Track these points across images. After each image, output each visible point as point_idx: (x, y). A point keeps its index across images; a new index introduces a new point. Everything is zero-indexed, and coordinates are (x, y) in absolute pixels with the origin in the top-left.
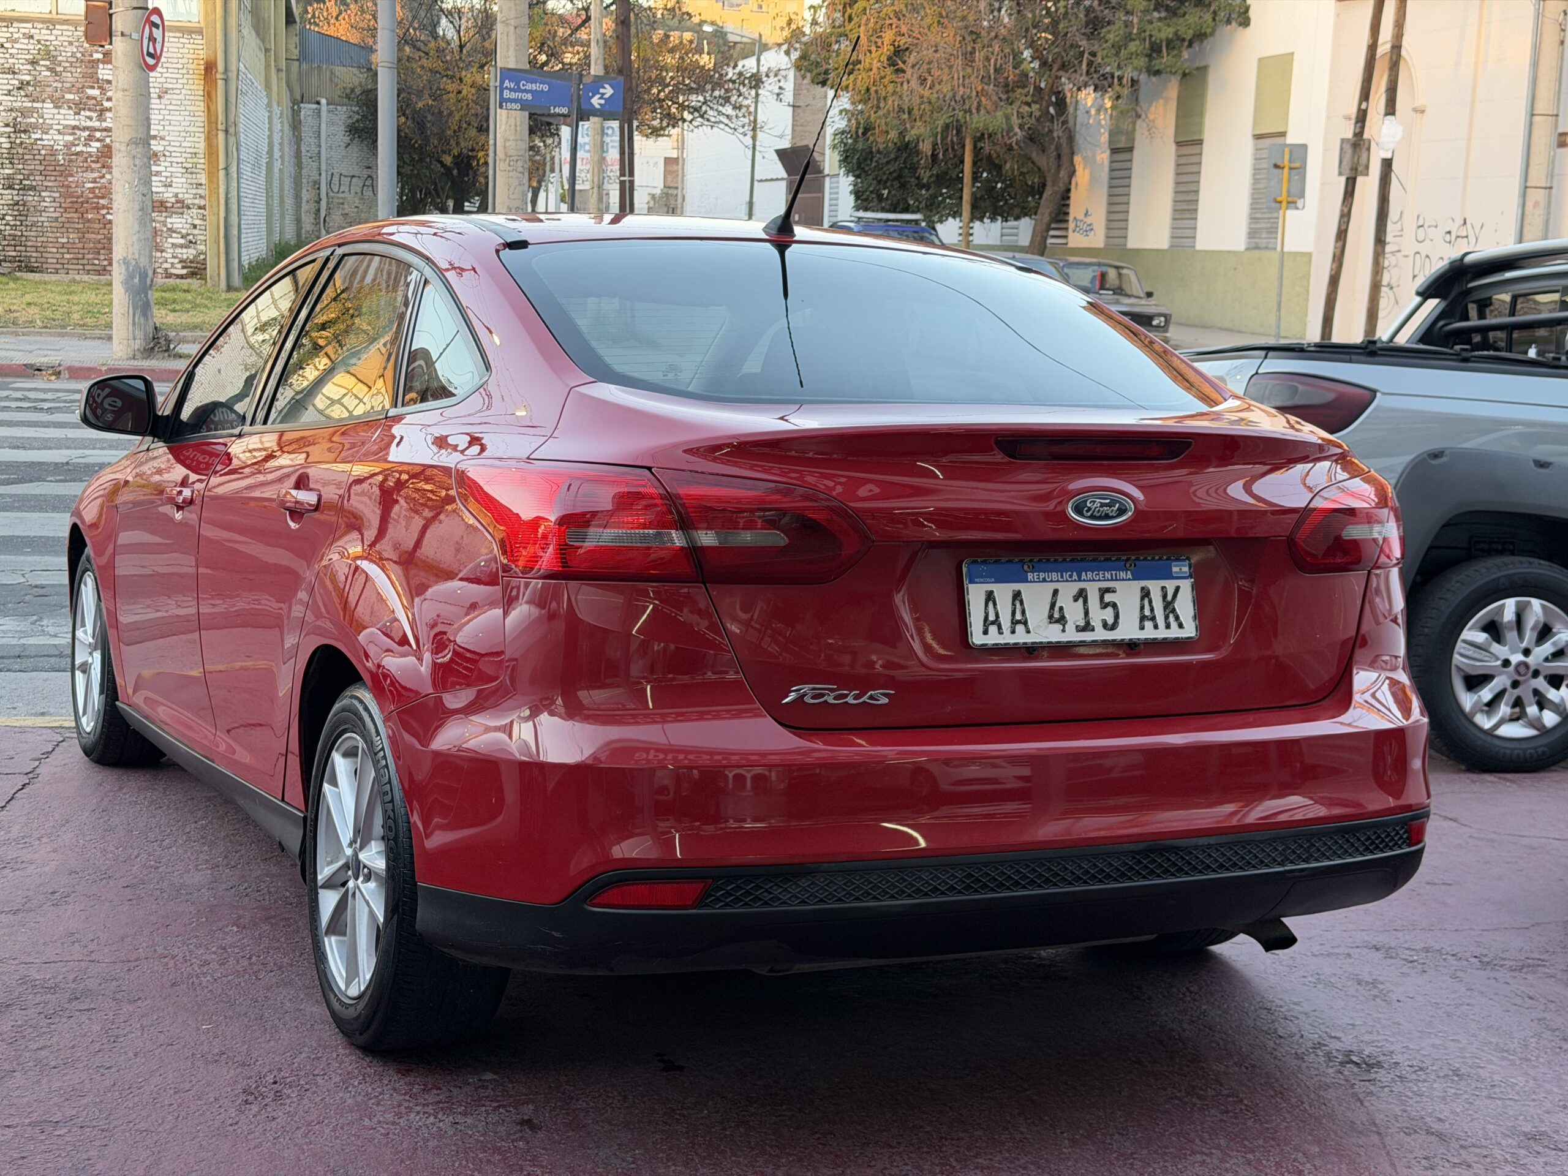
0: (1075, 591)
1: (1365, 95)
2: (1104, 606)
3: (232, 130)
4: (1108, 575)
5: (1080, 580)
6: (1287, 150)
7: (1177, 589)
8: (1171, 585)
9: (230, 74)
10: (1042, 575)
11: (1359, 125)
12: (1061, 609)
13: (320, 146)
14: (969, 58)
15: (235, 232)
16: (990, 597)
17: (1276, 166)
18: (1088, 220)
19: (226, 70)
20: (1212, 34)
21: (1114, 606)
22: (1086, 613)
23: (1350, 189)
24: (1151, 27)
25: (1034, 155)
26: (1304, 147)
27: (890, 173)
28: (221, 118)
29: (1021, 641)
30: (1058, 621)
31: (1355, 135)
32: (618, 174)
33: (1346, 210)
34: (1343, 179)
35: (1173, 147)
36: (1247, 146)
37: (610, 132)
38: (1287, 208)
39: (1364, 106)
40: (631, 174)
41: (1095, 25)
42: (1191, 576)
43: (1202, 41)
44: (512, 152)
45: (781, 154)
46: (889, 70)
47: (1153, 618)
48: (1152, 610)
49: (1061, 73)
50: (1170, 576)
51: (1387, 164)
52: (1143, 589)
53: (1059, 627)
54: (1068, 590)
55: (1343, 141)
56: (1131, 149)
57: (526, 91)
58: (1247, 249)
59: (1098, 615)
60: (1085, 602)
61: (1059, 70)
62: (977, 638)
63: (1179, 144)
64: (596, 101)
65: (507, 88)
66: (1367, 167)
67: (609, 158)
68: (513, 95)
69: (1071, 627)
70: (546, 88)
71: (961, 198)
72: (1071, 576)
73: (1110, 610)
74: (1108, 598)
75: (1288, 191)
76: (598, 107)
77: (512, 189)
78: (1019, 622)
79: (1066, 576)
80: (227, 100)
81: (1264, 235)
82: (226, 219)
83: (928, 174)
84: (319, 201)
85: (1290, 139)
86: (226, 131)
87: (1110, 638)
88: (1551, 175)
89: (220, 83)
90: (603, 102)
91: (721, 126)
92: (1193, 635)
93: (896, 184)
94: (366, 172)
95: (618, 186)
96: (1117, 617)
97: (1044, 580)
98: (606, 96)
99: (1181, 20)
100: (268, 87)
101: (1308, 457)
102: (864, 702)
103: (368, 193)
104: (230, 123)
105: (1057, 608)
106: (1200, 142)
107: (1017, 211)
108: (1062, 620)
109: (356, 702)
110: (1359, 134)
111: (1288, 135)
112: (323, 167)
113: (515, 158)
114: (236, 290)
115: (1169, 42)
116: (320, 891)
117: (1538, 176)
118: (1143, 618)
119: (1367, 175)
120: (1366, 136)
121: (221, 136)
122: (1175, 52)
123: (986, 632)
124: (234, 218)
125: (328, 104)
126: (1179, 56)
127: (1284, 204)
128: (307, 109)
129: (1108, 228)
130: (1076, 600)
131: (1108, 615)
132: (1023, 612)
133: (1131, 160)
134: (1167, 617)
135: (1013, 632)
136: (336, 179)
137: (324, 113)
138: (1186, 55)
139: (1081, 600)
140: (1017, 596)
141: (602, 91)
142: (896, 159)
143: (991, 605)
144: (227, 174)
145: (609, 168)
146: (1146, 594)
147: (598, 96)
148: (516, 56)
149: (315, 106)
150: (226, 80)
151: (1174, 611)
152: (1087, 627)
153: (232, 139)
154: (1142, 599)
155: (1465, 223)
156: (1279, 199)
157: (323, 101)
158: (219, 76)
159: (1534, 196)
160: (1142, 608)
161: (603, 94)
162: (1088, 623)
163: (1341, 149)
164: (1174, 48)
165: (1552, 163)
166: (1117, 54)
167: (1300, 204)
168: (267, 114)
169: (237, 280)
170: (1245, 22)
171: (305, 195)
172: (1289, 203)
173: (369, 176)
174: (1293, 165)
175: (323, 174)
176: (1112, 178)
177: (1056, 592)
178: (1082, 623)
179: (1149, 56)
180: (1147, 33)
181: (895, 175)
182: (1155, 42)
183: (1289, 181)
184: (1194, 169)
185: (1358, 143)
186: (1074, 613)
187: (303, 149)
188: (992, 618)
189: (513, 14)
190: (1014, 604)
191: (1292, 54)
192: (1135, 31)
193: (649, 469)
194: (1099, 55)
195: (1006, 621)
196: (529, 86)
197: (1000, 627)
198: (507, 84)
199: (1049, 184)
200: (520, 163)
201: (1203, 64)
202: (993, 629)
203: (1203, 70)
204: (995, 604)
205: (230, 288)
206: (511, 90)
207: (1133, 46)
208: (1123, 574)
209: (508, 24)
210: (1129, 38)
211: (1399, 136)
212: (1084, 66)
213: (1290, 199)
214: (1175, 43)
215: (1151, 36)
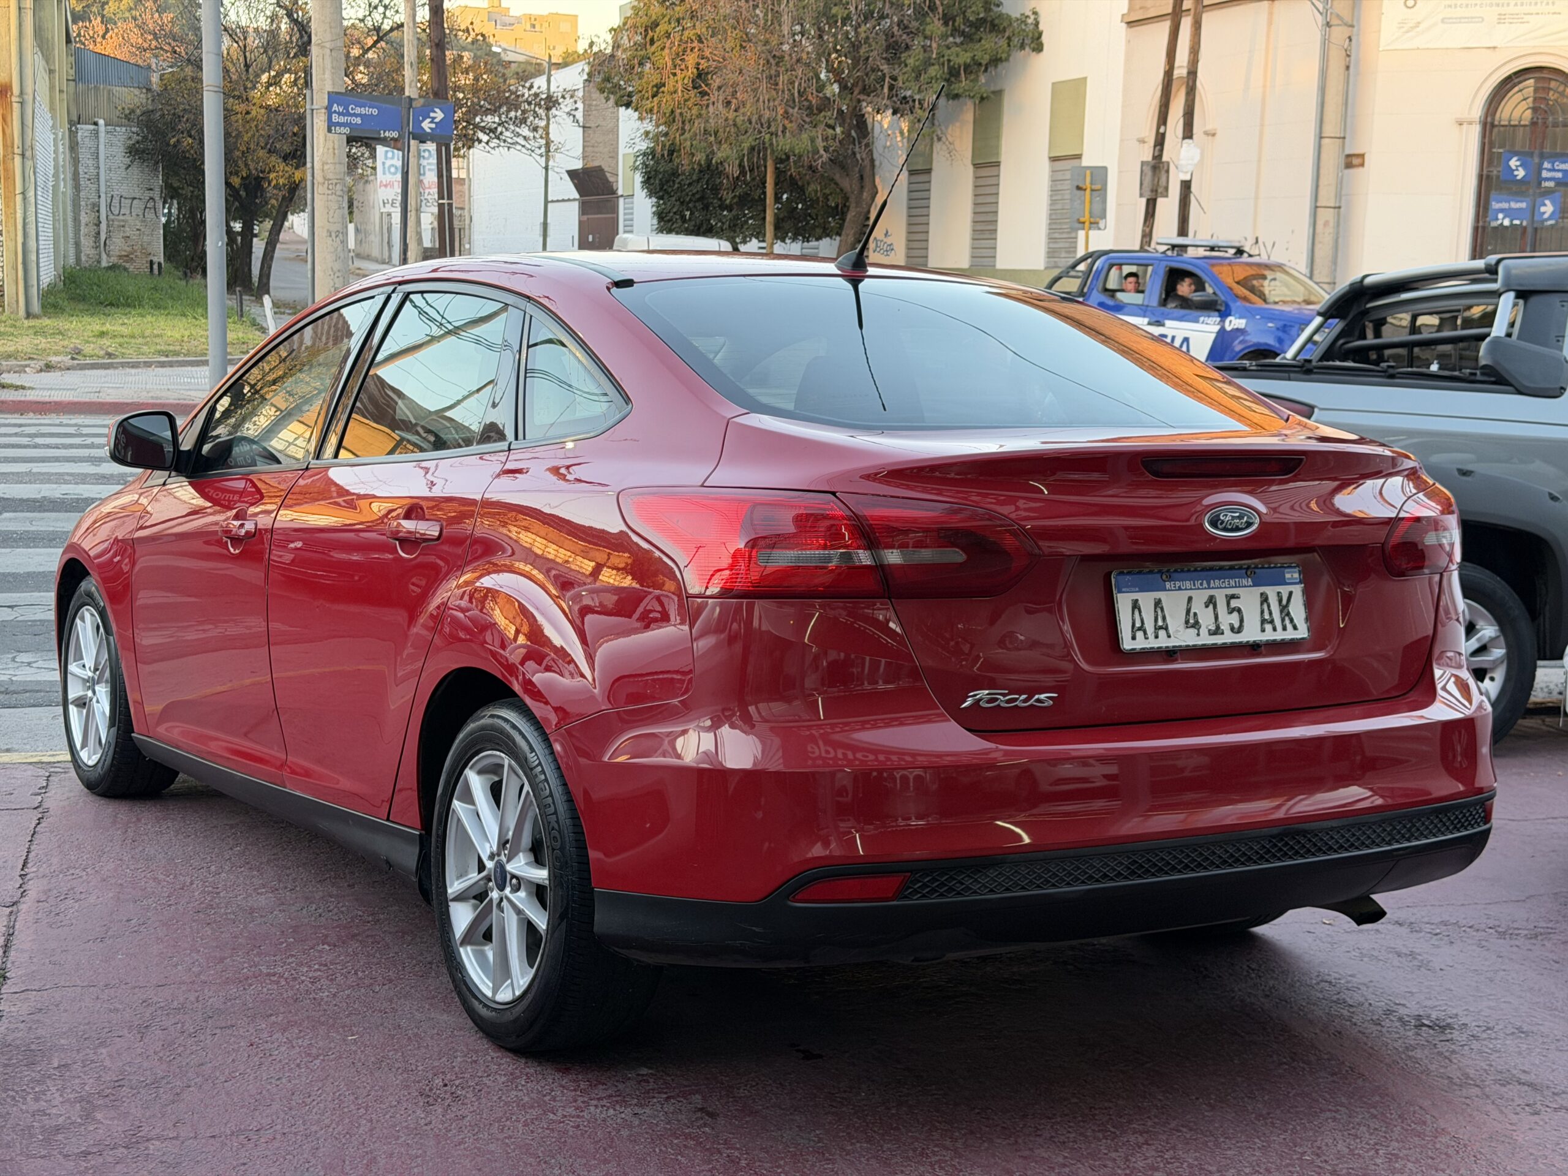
0: (1205, 599)
1: (1163, 119)
2: (1231, 611)
3: (28, 154)
4: (1232, 583)
5: (1209, 588)
6: (1088, 172)
7: (1291, 593)
8: (1284, 590)
9: (26, 97)
10: (1178, 584)
11: (1158, 148)
12: (1195, 614)
13: (98, 168)
14: (773, 80)
15: (33, 257)
16: (1135, 605)
17: (1078, 188)
18: (889, 240)
19: (22, 93)
20: (1007, 59)
21: (1239, 611)
22: (1216, 618)
23: (1150, 210)
24: (949, 52)
25: (837, 177)
26: (1105, 169)
27: (693, 195)
28: (17, 141)
29: (1164, 645)
30: (1193, 626)
31: (1154, 158)
32: (436, 196)
33: (1148, 230)
34: (1144, 201)
35: (971, 168)
36: (1044, 168)
37: (426, 154)
38: (1090, 229)
39: (1162, 130)
40: (450, 197)
41: (895, 50)
42: (1300, 582)
43: (996, 66)
44: (330, 176)
45: (572, 174)
46: (693, 93)
47: (1272, 622)
48: (1271, 613)
49: (862, 97)
50: (1283, 582)
51: (1186, 186)
52: (1262, 594)
53: (1193, 631)
54: (1200, 596)
55: (1143, 163)
56: (929, 171)
57: (356, 115)
58: (1046, 268)
59: (1228, 620)
60: (1215, 607)
61: (859, 93)
62: (1127, 644)
63: (976, 166)
64: (427, 125)
65: (335, 112)
66: (1166, 189)
67: (426, 182)
68: (342, 119)
69: (1204, 631)
70: (375, 112)
71: (764, 218)
72: (1201, 584)
73: (1235, 614)
74: (1234, 603)
75: (1090, 213)
76: (428, 130)
77: (331, 213)
78: (1161, 628)
79: (1198, 583)
80: (22, 123)
81: (1063, 255)
82: (24, 244)
83: (731, 195)
84: (98, 224)
85: (1086, 162)
86: (23, 155)
87: (1237, 640)
88: (1339, 195)
89: (16, 106)
90: (433, 126)
91: (518, 147)
92: (1306, 635)
93: (699, 205)
94: (148, 194)
95: (436, 210)
96: (1242, 621)
97: (1180, 589)
98: (437, 120)
99: (978, 46)
100: (52, 109)
101: (1381, 472)
102: (1032, 705)
103: (150, 215)
104: (26, 147)
105: (1192, 614)
106: (997, 164)
107: (819, 231)
108: (1196, 625)
109: (500, 721)
110: (1158, 157)
111: (1084, 158)
112: (103, 189)
113: (334, 181)
114: (36, 317)
115: (967, 67)
116: (451, 904)
117: (1327, 197)
118: (1263, 621)
119: (1167, 196)
120: (1165, 158)
121: (18, 160)
122: (973, 77)
123: (1134, 638)
124: (32, 244)
125: (106, 125)
126: (976, 80)
127: (1087, 224)
128: (84, 130)
129: (909, 249)
130: (1207, 606)
131: (1234, 619)
132: (1164, 618)
133: (929, 182)
134: (1283, 620)
135: (1157, 637)
136: (116, 201)
137: (102, 135)
138: (983, 79)
139: (1211, 606)
140: (1158, 603)
141: (432, 115)
142: (698, 181)
143: (1137, 612)
144: (24, 199)
145: (427, 191)
146: (1264, 599)
147: (429, 120)
148: (333, 80)
149: (92, 127)
150: (22, 104)
151: (1288, 614)
152: (1217, 631)
153: (29, 163)
154: (1262, 604)
155: (1257, 242)
156: (1082, 220)
157: (101, 122)
158: (14, 99)
159: (1325, 215)
160: (1262, 612)
161: (434, 118)
162: (1218, 627)
163: (1142, 171)
164: (971, 72)
165: (1340, 184)
166: (918, 78)
167: (1102, 224)
168: (52, 136)
169: (36, 307)
170: (1039, 48)
171: (84, 218)
172: (1091, 223)
173: (151, 198)
174: (1094, 187)
175: (103, 196)
176: (910, 200)
177: (1190, 599)
178: (1213, 627)
179: (948, 80)
180: (946, 58)
181: (697, 196)
182: (953, 67)
183: (1091, 202)
184: (992, 190)
185: (1157, 167)
186: (1206, 618)
187: (81, 170)
188: (1138, 624)
189: (328, 37)
190: (1155, 611)
191: (1085, 79)
192: (934, 56)
193: (834, 493)
194: (900, 79)
195: (1150, 627)
196: (358, 110)
197: (1145, 633)
198: (335, 107)
199: (853, 206)
200: (339, 187)
201: (998, 88)
202: (1140, 635)
203: (999, 93)
204: (1140, 612)
205: (29, 315)
206: (339, 114)
207: (933, 71)
208: (1244, 582)
209: (323, 47)
210: (928, 63)
211: (1197, 158)
212: (886, 90)
213: (1092, 220)
214: (973, 68)
215: (949, 61)
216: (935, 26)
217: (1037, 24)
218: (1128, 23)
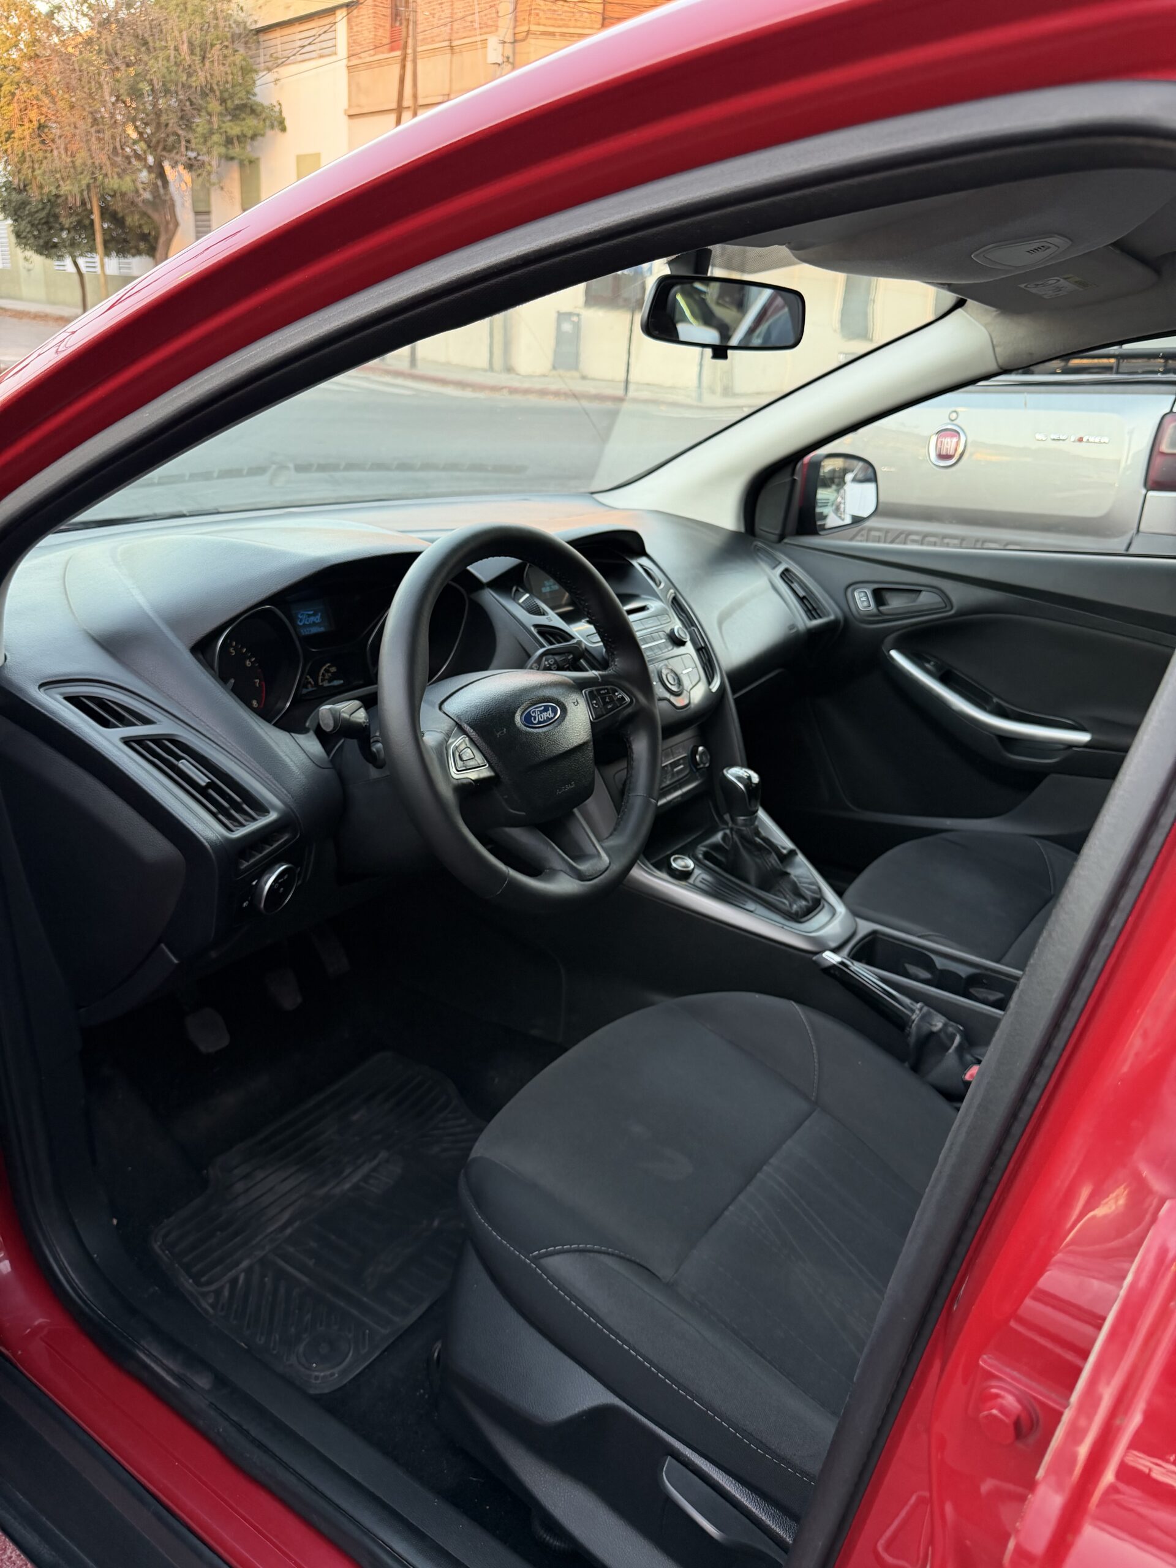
20: (263, 135)
24: (225, 125)
27: (41, 219)
35: (241, 212)
43: (256, 139)
46: (38, 140)
49: (164, 153)
56: (208, 213)
71: (95, 239)
93: (45, 227)
99: (243, 123)
107: (133, 251)
115: (238, 137)
122: (242, 145)
126: (244, 148)
133: (210, 220)
138: (248, 148)
142: (43, 209)
164: (241, 142)
166: (205, 141)
170: (284, 129)
176: (197, 232)
179: (225, 146)
180: (223, 130)
181: (43, 221)
182: (229, 137)
191: (320, 154)
192: (215, 127)
199: (163, 232)
201: (257, 156)
203: (258, 160)
207: (216, 138)
210: (211, 132)
214: (241, 138)
215: (226, 132)
216: (214, 106)
217: (281, 112)
218: (350, 116)
